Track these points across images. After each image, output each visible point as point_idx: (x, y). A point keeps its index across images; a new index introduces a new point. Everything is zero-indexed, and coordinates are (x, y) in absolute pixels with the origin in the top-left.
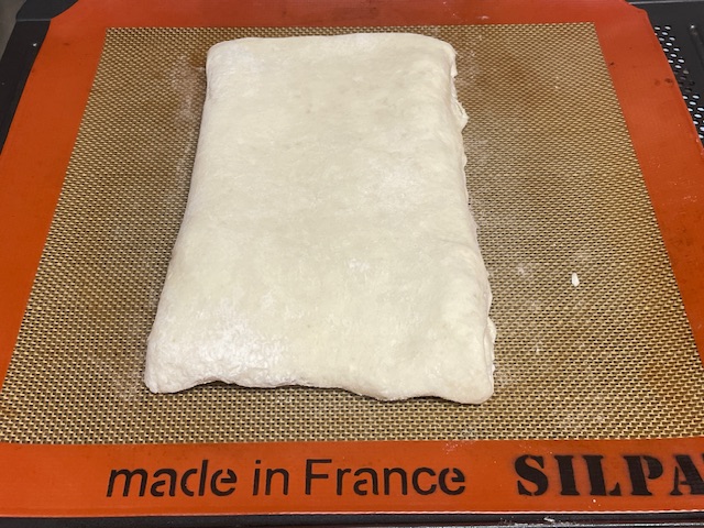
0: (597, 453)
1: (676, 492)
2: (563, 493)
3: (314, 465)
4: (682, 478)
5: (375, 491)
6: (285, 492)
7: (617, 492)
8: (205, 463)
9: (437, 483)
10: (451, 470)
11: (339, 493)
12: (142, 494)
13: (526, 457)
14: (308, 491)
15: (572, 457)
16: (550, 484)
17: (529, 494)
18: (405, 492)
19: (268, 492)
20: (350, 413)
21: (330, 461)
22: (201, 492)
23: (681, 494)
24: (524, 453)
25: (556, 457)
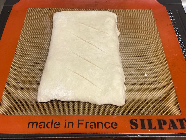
0: (150, 119)
1: (170, 129)
2: (142, 128)
3: (80, 121)
4: (171, 125)
5: (95, 128)
6: (73, 128)
7: (155, 128)
8: (52, 120)
9: (110, 126)
10: (114, 123)
11: (86, 128)
12: (36, 128)
13: (133, 119)
14: (78, 127)
15: (144, 120)
16: (139, 126)
17: (133, 129)
18: (102, 128)
19: (68, 127)
20: (89, 108)
21: (84, 120)
22: (51, 128)
23: (171, 129)
24: (132, 118)
25: (140, 120)
